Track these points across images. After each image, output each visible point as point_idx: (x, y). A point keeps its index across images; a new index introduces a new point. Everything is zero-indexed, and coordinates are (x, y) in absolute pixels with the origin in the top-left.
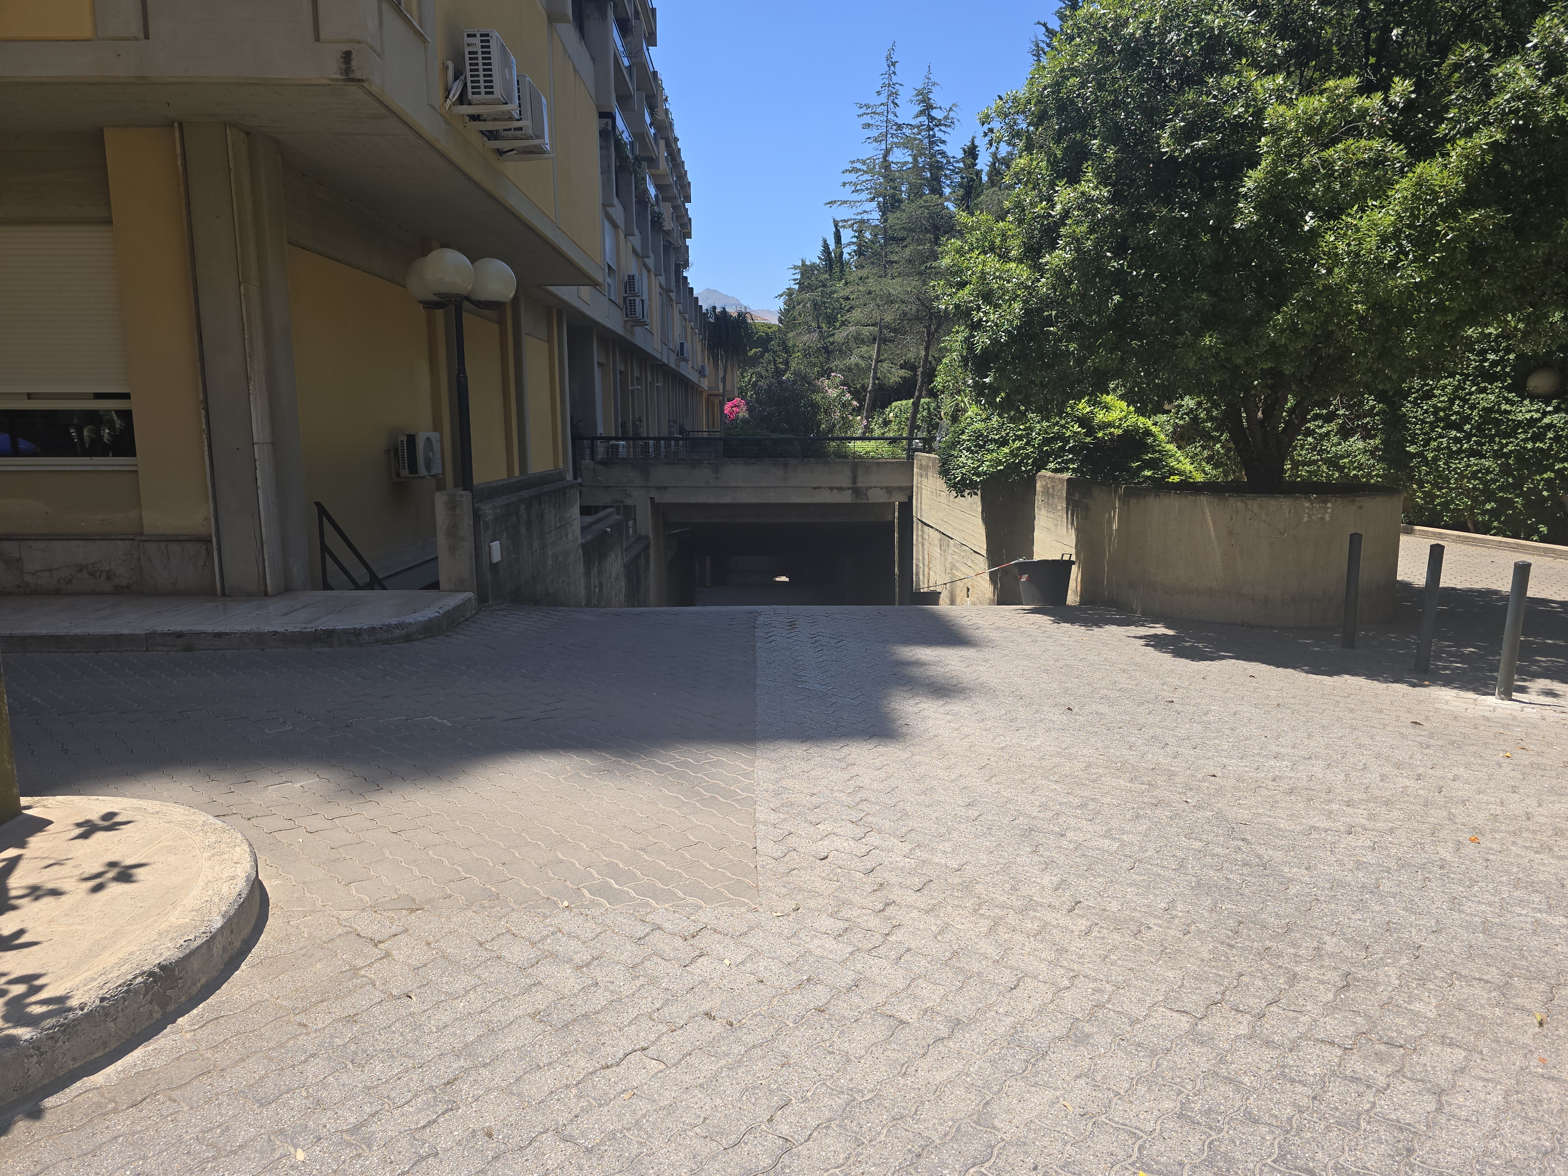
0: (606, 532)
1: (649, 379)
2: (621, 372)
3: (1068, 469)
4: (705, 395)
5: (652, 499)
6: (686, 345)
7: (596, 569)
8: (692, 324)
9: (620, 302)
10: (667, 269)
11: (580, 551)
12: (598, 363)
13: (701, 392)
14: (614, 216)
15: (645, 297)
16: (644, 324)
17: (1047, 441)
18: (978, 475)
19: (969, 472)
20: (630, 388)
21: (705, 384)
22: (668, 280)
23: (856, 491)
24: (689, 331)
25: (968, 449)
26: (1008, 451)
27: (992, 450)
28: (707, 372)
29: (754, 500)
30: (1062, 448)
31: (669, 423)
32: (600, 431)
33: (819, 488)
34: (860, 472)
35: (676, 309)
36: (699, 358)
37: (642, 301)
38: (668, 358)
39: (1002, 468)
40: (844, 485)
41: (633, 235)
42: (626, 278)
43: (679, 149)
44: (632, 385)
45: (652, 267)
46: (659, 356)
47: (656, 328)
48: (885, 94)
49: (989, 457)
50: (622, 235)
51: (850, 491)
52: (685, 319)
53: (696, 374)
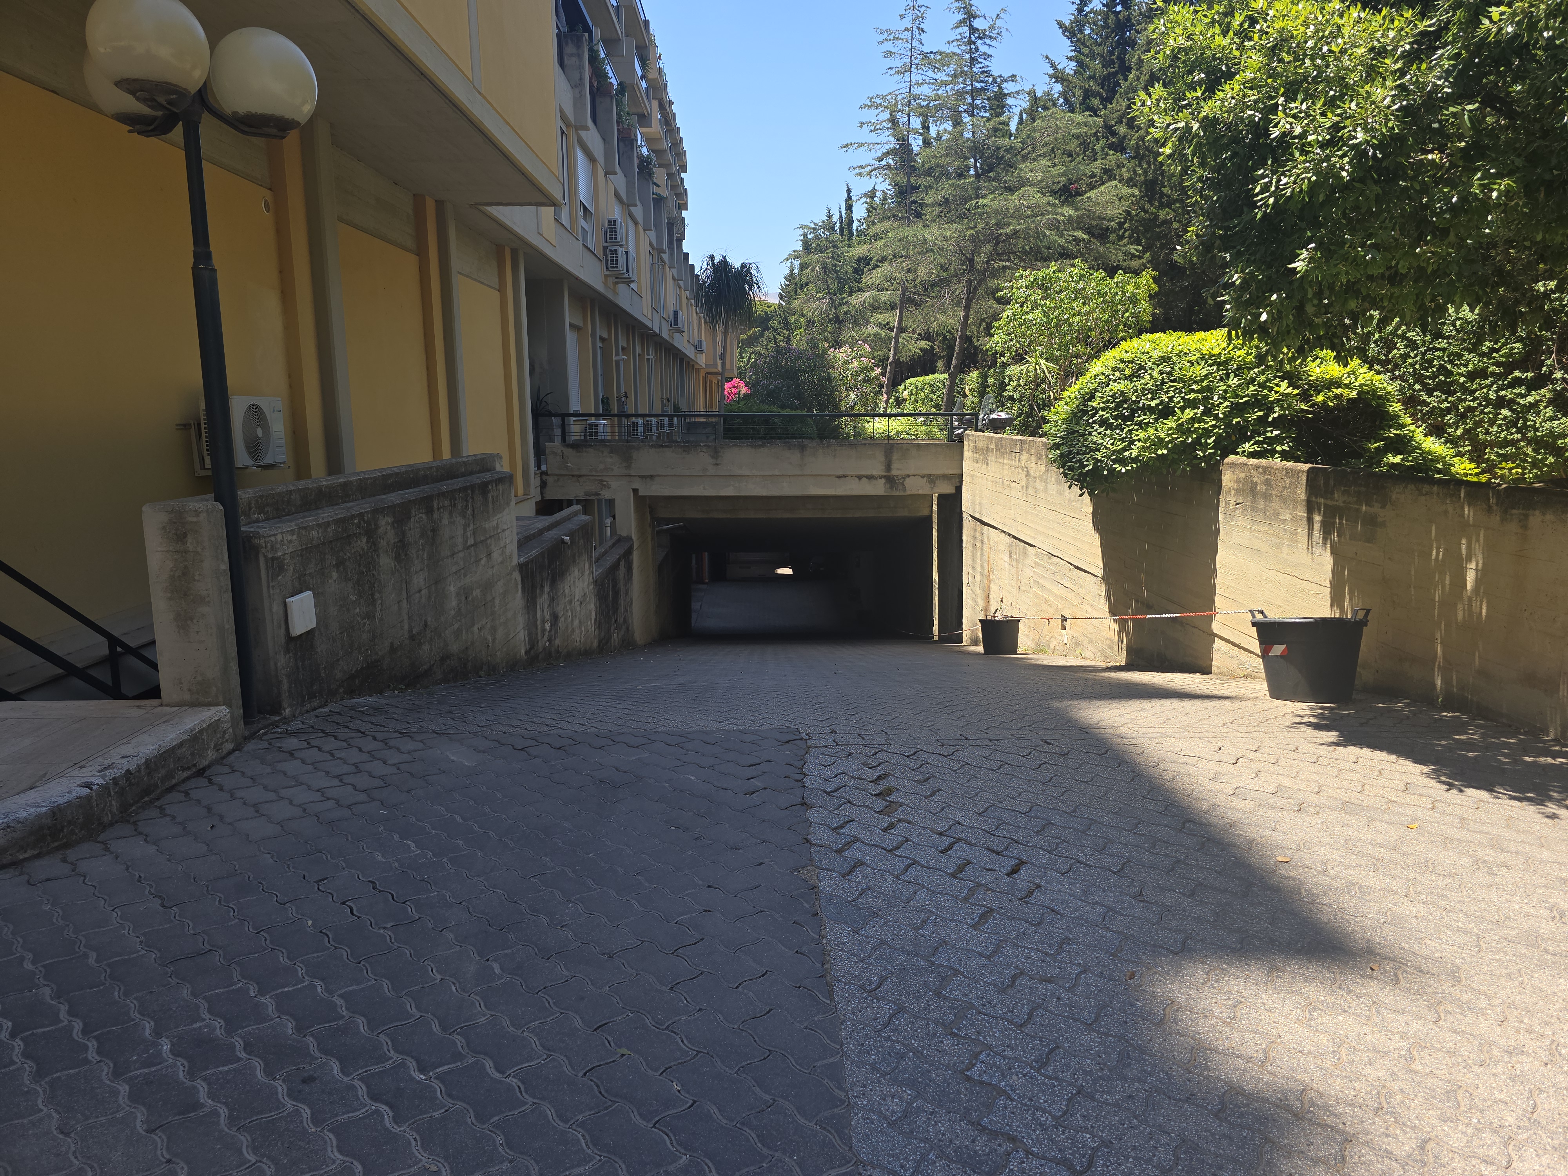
0: (563, 541)
1: (638, 350)
2: (602, 339)
3: (1273, 452)
4: (702, 374)
5: (635, 491)
6: (680, 313)
7: (546, 596)
8: (688, 293)
9: (599, 252)
10: (658, 227)
11: (517, 576)
12: (571, 325)
13: (698, 370)
14: (590, 146)
15: (632, 254)
16: (628, 281)
17: (1238, 409)
18: (1123, 462)
19: (1109, 457)
20: (614, 358)
21: (702, 360)
22: (659, 238)
23: (890, 480)
24: (684, 301)
25: (1103, 422)
26: (1174, 425)
27: (1147, 424)
28: (704, 347)
29: (763, 492)
30: (1262, 420)
31: (662, 402)
32: (575, 406)
33: (845, 476)
34: (895, 457)
35: (670, 274)
36: (696, 333)
37: (627, 253)
38: (660, 328)
39: (1165, 452)
40: (875, 473)
41: (615, 173)
42: (606, 225)
43: (674, 114)
44: (617, 354)
45: (640, 219)
46: (649, 324)
47: (646, 292)
48: (909, 18)
49: (1142, 434)
50: (601, 172)
51: (883, 481)
52: (680, 288)
53: (693, 349)
